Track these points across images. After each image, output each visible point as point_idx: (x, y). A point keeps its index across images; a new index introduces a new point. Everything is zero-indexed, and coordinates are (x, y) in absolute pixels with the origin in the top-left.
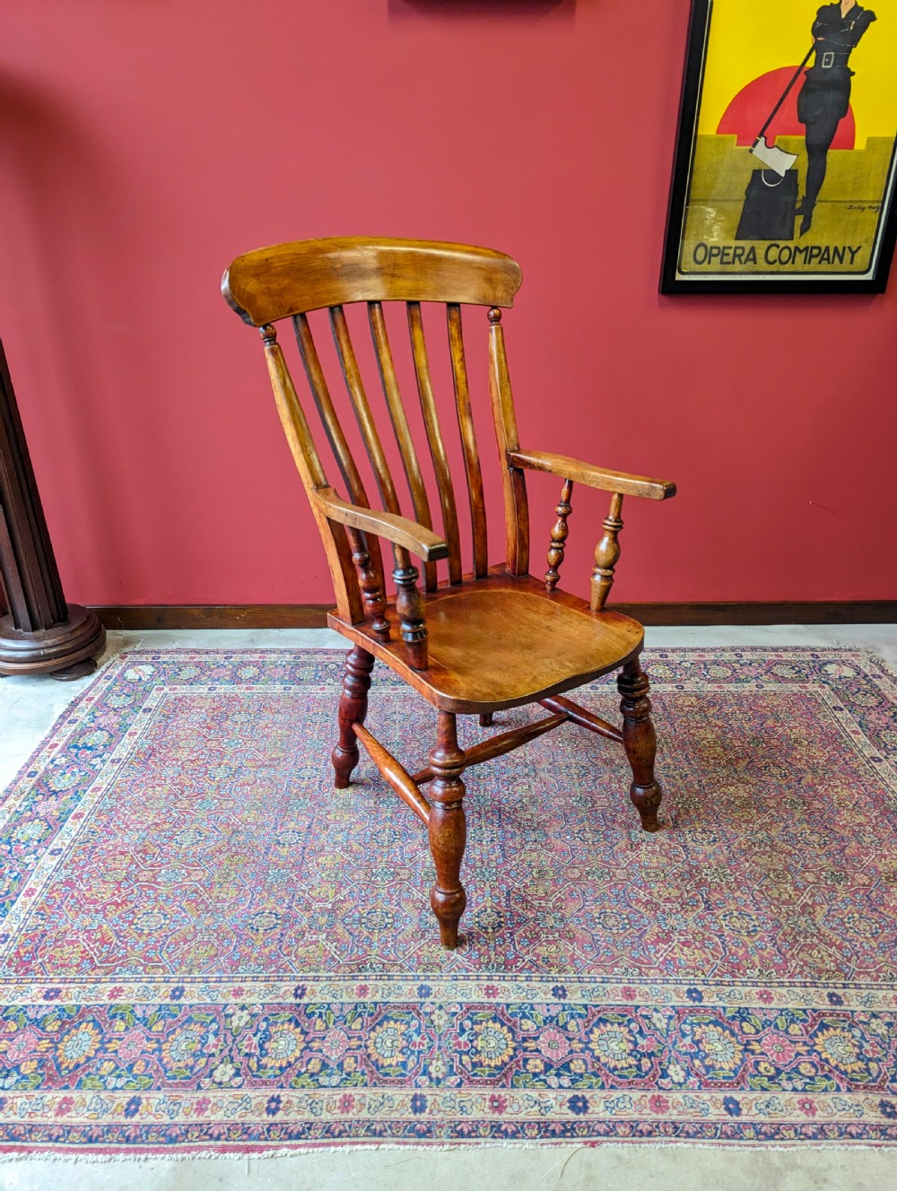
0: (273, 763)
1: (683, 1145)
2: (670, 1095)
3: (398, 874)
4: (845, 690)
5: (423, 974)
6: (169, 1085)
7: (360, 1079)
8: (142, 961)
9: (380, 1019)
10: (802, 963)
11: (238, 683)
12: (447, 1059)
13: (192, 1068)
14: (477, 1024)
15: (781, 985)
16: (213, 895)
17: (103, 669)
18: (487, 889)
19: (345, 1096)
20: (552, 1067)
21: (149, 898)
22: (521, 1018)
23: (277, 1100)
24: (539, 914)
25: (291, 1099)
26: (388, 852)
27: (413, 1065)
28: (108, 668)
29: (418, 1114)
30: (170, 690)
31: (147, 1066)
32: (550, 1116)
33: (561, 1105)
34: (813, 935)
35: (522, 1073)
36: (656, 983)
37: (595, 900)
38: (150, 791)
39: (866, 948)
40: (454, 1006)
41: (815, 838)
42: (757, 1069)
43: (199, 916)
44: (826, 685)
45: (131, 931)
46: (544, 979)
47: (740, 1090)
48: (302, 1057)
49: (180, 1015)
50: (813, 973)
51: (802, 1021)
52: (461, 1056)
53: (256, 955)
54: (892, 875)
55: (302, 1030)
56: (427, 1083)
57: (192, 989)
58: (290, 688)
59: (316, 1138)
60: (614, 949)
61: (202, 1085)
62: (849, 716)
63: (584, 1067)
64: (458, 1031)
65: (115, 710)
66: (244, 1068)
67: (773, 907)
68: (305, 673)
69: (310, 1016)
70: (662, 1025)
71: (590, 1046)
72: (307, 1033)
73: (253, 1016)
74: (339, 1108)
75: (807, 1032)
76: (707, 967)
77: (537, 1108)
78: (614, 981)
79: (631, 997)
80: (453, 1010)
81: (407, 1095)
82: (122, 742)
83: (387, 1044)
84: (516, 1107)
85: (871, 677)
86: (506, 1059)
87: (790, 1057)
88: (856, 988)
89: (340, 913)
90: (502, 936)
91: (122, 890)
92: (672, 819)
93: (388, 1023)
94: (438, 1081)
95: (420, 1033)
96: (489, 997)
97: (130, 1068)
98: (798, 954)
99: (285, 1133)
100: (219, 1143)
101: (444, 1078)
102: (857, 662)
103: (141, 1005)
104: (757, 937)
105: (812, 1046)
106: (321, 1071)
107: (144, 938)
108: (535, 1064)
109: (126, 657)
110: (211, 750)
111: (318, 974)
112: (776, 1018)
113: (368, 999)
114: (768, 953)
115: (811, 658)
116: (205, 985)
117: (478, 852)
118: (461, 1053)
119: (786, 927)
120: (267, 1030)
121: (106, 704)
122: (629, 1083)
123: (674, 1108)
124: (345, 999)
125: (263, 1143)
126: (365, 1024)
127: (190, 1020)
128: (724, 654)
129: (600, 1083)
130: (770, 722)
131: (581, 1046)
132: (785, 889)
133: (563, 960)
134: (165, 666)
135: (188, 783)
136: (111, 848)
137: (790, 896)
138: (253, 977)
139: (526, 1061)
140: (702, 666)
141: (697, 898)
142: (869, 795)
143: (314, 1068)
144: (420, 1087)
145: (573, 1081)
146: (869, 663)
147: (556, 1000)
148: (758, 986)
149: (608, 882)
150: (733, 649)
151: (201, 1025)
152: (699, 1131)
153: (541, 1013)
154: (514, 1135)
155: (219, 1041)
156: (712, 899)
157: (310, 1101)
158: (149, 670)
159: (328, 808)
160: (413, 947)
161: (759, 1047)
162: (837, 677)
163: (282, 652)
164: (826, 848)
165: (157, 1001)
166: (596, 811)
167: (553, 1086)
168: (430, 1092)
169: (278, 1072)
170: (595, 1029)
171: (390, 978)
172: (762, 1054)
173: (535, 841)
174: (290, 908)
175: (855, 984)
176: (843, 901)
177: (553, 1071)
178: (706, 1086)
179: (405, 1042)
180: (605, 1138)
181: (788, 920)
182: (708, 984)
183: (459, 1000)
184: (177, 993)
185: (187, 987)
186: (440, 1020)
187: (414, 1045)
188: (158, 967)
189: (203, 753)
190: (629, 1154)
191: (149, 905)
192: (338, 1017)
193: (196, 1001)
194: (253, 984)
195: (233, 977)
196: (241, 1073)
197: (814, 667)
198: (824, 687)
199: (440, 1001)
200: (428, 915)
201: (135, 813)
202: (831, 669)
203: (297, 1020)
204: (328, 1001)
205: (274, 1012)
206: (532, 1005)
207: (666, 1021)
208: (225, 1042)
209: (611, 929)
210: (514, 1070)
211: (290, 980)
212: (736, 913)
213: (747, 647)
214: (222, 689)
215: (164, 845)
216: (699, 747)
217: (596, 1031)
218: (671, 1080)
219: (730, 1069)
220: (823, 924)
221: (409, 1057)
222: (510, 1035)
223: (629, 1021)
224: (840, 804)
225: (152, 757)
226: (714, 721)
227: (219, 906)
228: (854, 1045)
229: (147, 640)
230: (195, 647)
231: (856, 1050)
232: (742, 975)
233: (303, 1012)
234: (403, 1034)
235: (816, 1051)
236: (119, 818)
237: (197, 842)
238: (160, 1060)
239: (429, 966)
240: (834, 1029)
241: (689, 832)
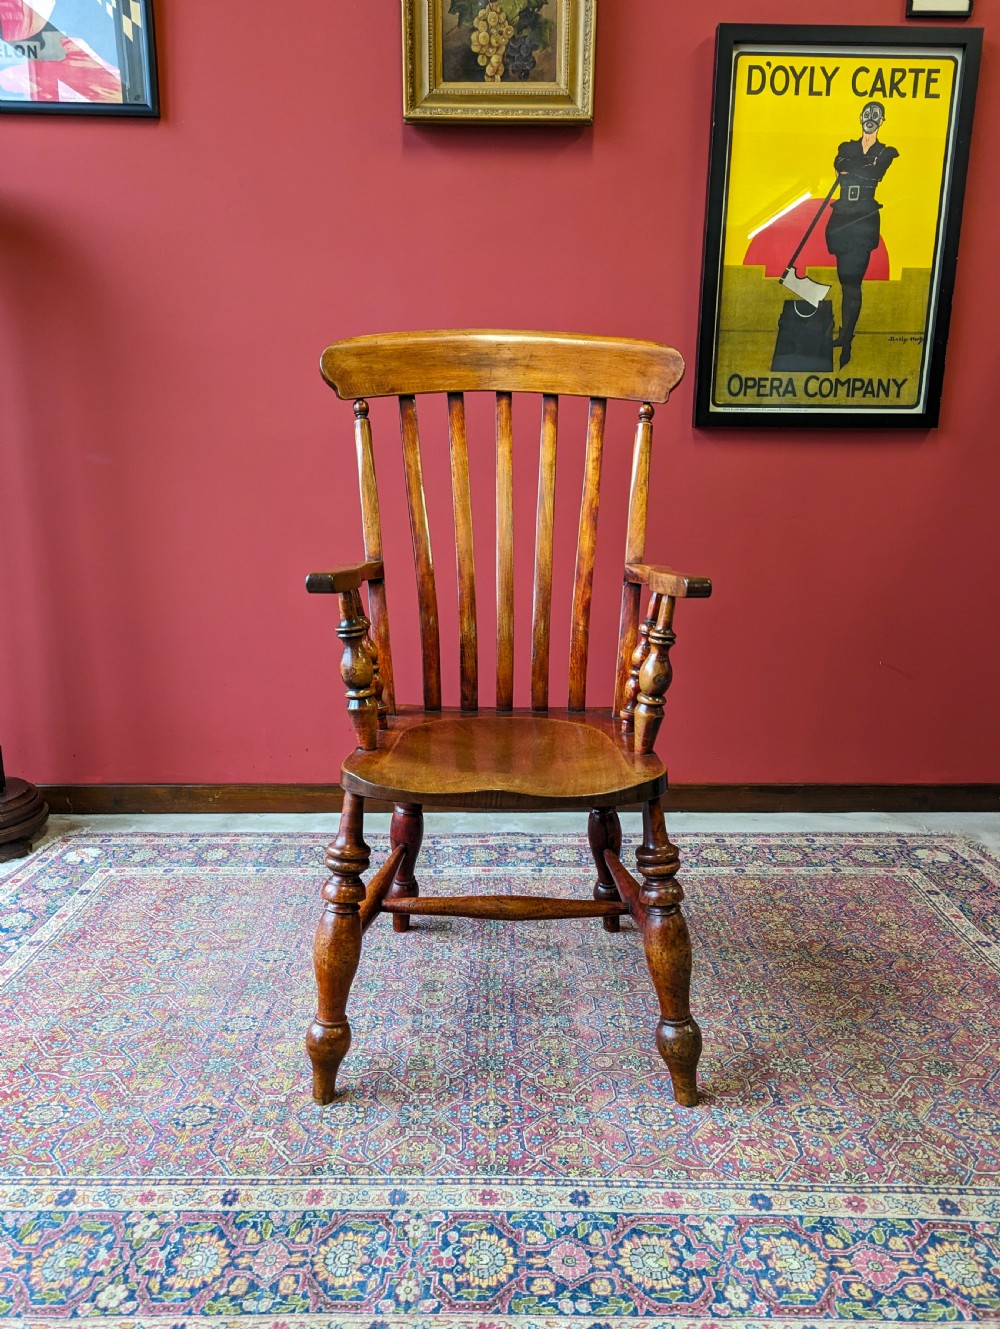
0: (233, 946)
2: (727, 1323)
3: (377, 1063)
4: (942, 877)
5: (398, 1176)
6: (35, 1311)
7: (300, 1303)
8: (25, 1160)
9: (335, 1230)
10: (902, 1165)
11: (201, 865)
12: (421, 1278)
13: (69, 1290)
14: (466, 1236)
15: (876, 1190)
16: (132, 1087)
17: (39, 851)
18: (491, 1079)
19: (277, 1325)
20: (565, 1288)
21: (48, 1089)
22: (527, 1229)
24: (557, 1107)
26: (366, 1039)
27: (374, 1286)
28: (44, 851)
30: (118, 871)
31: (8, 1287)
34: (915, 1133)
35: (524, 1296)
36: (710, 1188)
37: (632, 1092)
38: (71, 975)
39: (986, 1147)
40: (437, 1215)
41: (913, 1025)
42: (847, 1292)
43: (110, 1110)
44: (917, 869)
45: (18, 1126)
46: (561, 1183)
47: (825, 1318)
48: (223, 1276)
49: (63, 1224)
50: (917, 1176)
51: (905, 1233)
52: (441, 1275)
53: (179, 1154)
55: (228, 1243)
56: (392, 1308)
57: (87, 1193)
58: (264, 870)
60: (655, 1149)
61: (79, 1312)
62: (947, 899)
63: (609, 1289)
64: (440, 1244)
65: (44, 892)
66: (142, 1290)
67: (862, 1101)
68: (286, 856)
69: (239, 1226)
70: (717, 1237)
71: (619, 1262)
72: (234, 1247)
73: (163, 1225)
75: (914, 1247)
76: (777, 1170)
78: (654, 1185)
79: (676, 1204)
80: (436, 1219)
81: (363, 1323)
82: (47, 924)
83: (341, 1263)
85: (971, 863)
86: (504, 1278)
87: (893, 1277)
88: (976, 1194)
89: (296, 1108)
90: (506, 1132)
91: (15, 1080)
92: (731, 1005)
93: (345, 1233)
94: (408, 1305)
95: (387, 1248)
96: (484, 1204)
98: (896, 1154)
101: (416, 1303)
102: (953, 848)
103: (13, 1212)
104: (844, 1134)
105: (921, 1264)
106: (247, 1293)
107: (33, 1133)
108: (543, 1285)
109: (68, 840)
110: (157, 932)
111: (259, 1177)
112: (871, 1229)
113: (321, 1206)
114: (857, 1154)
115: (897, 844)
116: (105, 1188)
117: (482, 1038)
118: (442, 1271)
119: (879, 1124)
120: (180, 1242)
121: (34, 886)
122: (672, 1308)
124: (291, 1206)
126: (314, 1236)
127: (77, 1230)
128: (794, 839)
129: (632, 1309)
130: (851, 905)
131: (607, 1262)
132: (878, 1081)
133: (587, 1160)
134: (114, 848)
135: (121, 966)
136: (10, 1034)
137: (884, 1089)
138: (170, 1180)
139: (531, 1280)
140: (767, 850)
141: (763, 1090)
142: (978, 980)
143: (237, 1289)
144: (382, 1313)
145: (594, 1306)
146: (967, 848)
147: (575, 1208)
148: (845, 1192)
149: (648, 1072)
150: (802, 835)
151: (91, 1236)
153: (554, 1223)
155: (113, 1256)
156: (783, 1092)
158: (94, 852)
159: (295, 992)
160: (388, 1145)
161: (849, 1265)
162: (930, 861)
163: (259, 835)
164: (928, 1036)
165: (37, 1207)
166: (635, 995)
167: (566, 1312)
168: (396, 1320)
169: (187, 1295)
170: (626, 1241)
171: (353, 1182)
172: (853, 1273)
173: (557, 1027)
174: (230, 1100)
175: (974, 1190)
176: (952, 1094)
177: (567, 1294)
178: (777, 1313)
179: (366, 1258)
181: (882, 1115)
182: (778, 1190)
183: (445, 1207)
184: (66, 1198)
185: (80, 1191)
186: (417, 1231)
187: (379, 1261)
188: (47, 1167)
189: (146, 935)
191: (45, 1097)
192: (278, 1228)
193: (89, 1207)
194: (168, 1187)
195: (144, 1180)
196: (136, 1296)
197: (901, 852)
198: (914, 871)
199: (418, 1209)
200: (411, 1109)
201: (48, 997)
203: (222, 1231)
204: (267, 1209)
205: (192, 1221)
206: (542, 1214)
207: (723, 1233)
208: (121, 1257)
209: (650, 1125)
210: (514, 1292)
211: (219, 1184)
212: (814, 1108)
213: (820, 833)
214: (181, 871)
215: (78, 1031)
216: (764, 930)
217: (628, 1245)
218: (730, 1304)
219: (811, 1291)
220: (929, 1120)
221: (370, 1275)
222: (511, 1250)
223: (673, 1233)
224: (942, 990)
225: (81, 940)
226: (782, 904)
227: (137, 1098)
228: (979, 1264)
229: (99, 824)
230: (155, 831)
231: (983, 1269)
232: (825, 1178)
233: (231, 1222)
234: (366, 1248)
235: (927, 1270)
236: (26, 1002)
237: (121, 1029)
238: (27, 1280)
239: (408, 1168)
240: (952, 1243)
241: (754, 1018)
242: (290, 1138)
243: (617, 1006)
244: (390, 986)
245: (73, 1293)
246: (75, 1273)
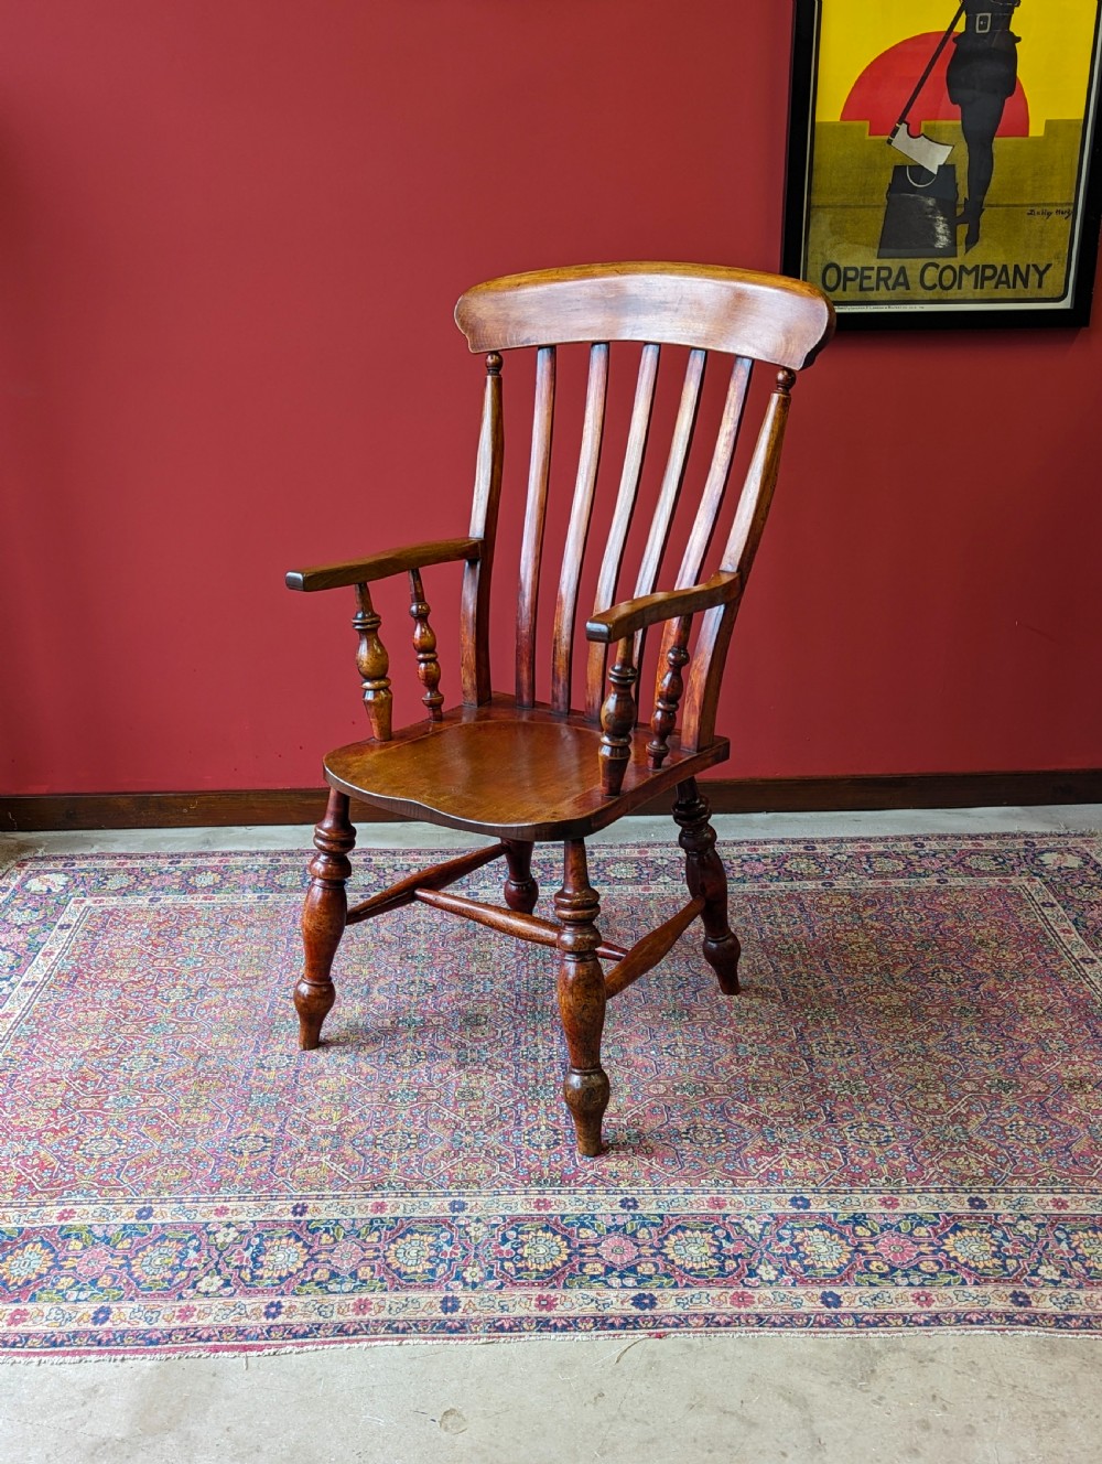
0: (253, 981)
1: (766, 1332)
2: (757, 1291)
3: (424, 1095)
4: (1062, 886)
5: (456, 1190)
6: (145, 1295)
7: (379, 1284)
8: (96, 1184)
9: (401, 1232)
10: (942, 1171)
11: (191, 892)
12: (485, 1266)
13: (170, 1281)
14: (523, 1234)
15: (912, 1191)
16: (181, 1121)
18: (542, 1107)
19: (360, 1300)
20: (615, 1269)
21: (96, 1124)
22: (579, 1228)
23: (279, 1306)
25: (294, 1304)
26: (411, 1073)
27: (443, 1272)
29: (449, 1314)
30: (95, 902)
31: (115, 1279)
32: (608, 1311)
33: (622, 1303)
34: (961, 1143)
35: (578, 1276)
36: (753, 1193)
37: (684, 1116)
38: (81, 1016)
39: (1027, 1154)
40: (495, 1219)
41: (985, 1046)
42: (866, 1267)
44: (1037, 878)
45: (78, 1156)
46: (611, 1192)
47: (844, 1285)
48: (305, 1267)
49: (149, 1234)
50: (954, 1179)
51: (931, 1223)
52: (503, 1262)
53: (242, 1177)
54: (1078, 1082)
55: (305, 1241)
56: (461, 1287)
57: (162, 1211)
58: (267, 897)
59: (327, 1336)
60: (703, 1163)
61: (185, 1296)
62: (1062, 912)
63: (654, 1269)
64: (500, 1240)
65: (19, 927)
66: (236, 1278)
67: (915, 1118)
69: (313, 1232)
70: (755, 1231)
71: (664, 1251)
72: (311, 1247)
73: (241, 1233)
74: (353, 1310)
75: (936, 1233)
76: (820, 1177)
77: (593, 1305)
78: (700, 1192)
79: (720, 1206)
80: (494, 1222)
81: (436, 1298)
82: (34, 963)
84: (568, 1305)
86: (559, 1264)
87: (911, 1256)
88: (1005, 1192)
89: (348, 1135)
90: (559, 1152)
91: (57, 1118)
92: (797, 1032)
93: (412, 1235)
94: (474, 1285)
95: (452, 1244)
96: (539, 1210)
97: (94, 1282)
98: (938, 1162)
99: (290, 1333)
100: (210, 1344)
101: (482, 1282)
102: (1088, 850)
103: (99, 1226)
104: (889, 1147)
105: (939, 1246)
106: (329, 1279)
107: (94, 1164)
108: (594, 1268)
109: (24, 865)
110: (161, 970)
111: (323, 1193)
112: (900, 1221)
113: (387, 1214)
114: (901, 1162)
115: (1023, 846)
116: (179, 1205)
117: (531, 1070)
118: (503, 1260)
119: (928, 1137)
120: (261, 1244)
121: (5, 920)
122: (708, 1282)
123: (760, 1302)
124: (357, 1215)
125: (263, 1343)
126: (383, 1237)
127: (163, 1238)
128: (899, 844)
129: (673, 1283)
130: (949, 922)
131: (652, 1251)
133: (637, 1174)
134: (83, 874)
135: (132, 1006)
136: (38, 1075)
137: (940, 1106)
138: (239, 1198)
139: (582, 1265)
140: (864, 859)
141: (817, 1111)
142: (1068, 1000)
143: (321, 1276)
144: (452, 1290)
145: (639, 1282)
147: (625, 1211)
148: (882, 1193)
149: (702, 1097)
150: (911, 838)
151: (178, 1241)
152: (790, 1321)
153: (604, 1222)
154: (564, 1328)
155: (202, 1254)
156: (838, 1112)
157: (317, 1306)
158: (61, 880)
160: (444, 1166)
161: (873, 1248)
162: (1056, 868)
163: (252, 854)
164: (998, 1057)
165: (120, 1222)
166: (694, 1025)
167: (615, 1286)
168: (464, 1295)
169: (277, 1281)
170: (671, 1236)
171: (414, 1195)
172: (876, 1254)
173: (609, 1058)
174: (282, 1131)
175: (1006, 1189)
176: (1008, 1109)
177: (616, 1273)
178: (801, 1283)
179: (433, 1252)
180: (675, 1329)
181: (932, 1129)
182: (819, 1193)
183: (503, 1213)
184: (144, 1215)
185: (157, 1209)
186: (478, 1231)
187: (445, 1254)
188: (116, 1190)
190: (702, 1343)
191: (97, 1132)
192: (349, 1232)
193: (169, 1220)
194: (238, 1205)
196: (232, 1282)
197: (1025, 857)
198: (1034, 880)
199: (478, 1214)
200: (464, 1134)
201: (64, 1038)
202: (1048, 858)
203: (297, 1235)
204: (336, 1218)
205: (269, 1228)
206: (593, 1215)
207: (761, 1227)
208: (210, 1256)
209: (701, 1144)
210: (567, 1273)
211: (286, 1199)
212: (865, 1125)
213: (933, 835)
214: (168, 900)
215: (108, 1071)
216: (845, 952)
217: (673, 1238)
218: (761, 1279)
219: (834, 1268)
220: (978, 1132)
221: (438, 1265)
222: (565, 1243)
223: (715, 1228)
224: (1026, 1010)
225: (79, 979)
226: (871, 923)
227: (188, 1130)
228: (992, 1245)
229: (52, 844)
230: (123, 851)
231: (994, 1249)
232: (864, 1183)
233: (305, 1228)
234: (431, 1245)
235: (943, 1250)
236: (43, 1045)
237: (152, 1068)
238: (131, 1275)
239: (467, 1182)
240: (971, 1230)
241: (818, 1044)
242: (347, 1161)
243: (674, 1036)
244: (429, 1021)
245: (175, 1282)
246: (172, 1269)
